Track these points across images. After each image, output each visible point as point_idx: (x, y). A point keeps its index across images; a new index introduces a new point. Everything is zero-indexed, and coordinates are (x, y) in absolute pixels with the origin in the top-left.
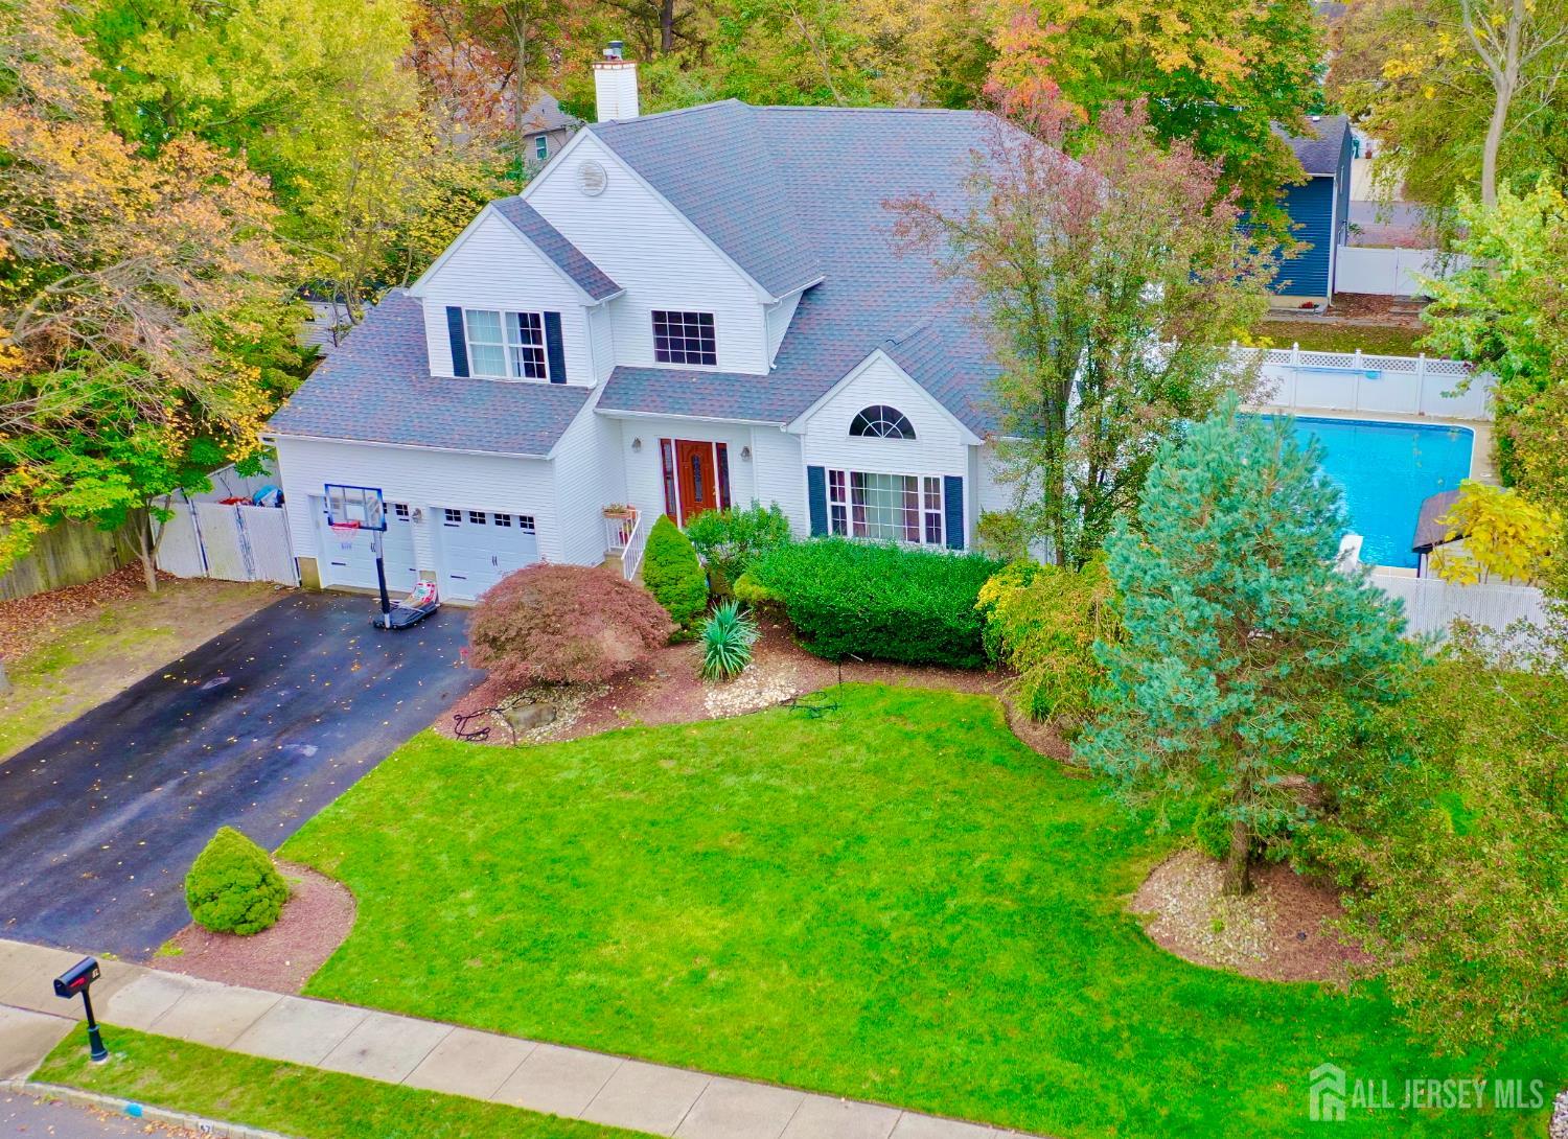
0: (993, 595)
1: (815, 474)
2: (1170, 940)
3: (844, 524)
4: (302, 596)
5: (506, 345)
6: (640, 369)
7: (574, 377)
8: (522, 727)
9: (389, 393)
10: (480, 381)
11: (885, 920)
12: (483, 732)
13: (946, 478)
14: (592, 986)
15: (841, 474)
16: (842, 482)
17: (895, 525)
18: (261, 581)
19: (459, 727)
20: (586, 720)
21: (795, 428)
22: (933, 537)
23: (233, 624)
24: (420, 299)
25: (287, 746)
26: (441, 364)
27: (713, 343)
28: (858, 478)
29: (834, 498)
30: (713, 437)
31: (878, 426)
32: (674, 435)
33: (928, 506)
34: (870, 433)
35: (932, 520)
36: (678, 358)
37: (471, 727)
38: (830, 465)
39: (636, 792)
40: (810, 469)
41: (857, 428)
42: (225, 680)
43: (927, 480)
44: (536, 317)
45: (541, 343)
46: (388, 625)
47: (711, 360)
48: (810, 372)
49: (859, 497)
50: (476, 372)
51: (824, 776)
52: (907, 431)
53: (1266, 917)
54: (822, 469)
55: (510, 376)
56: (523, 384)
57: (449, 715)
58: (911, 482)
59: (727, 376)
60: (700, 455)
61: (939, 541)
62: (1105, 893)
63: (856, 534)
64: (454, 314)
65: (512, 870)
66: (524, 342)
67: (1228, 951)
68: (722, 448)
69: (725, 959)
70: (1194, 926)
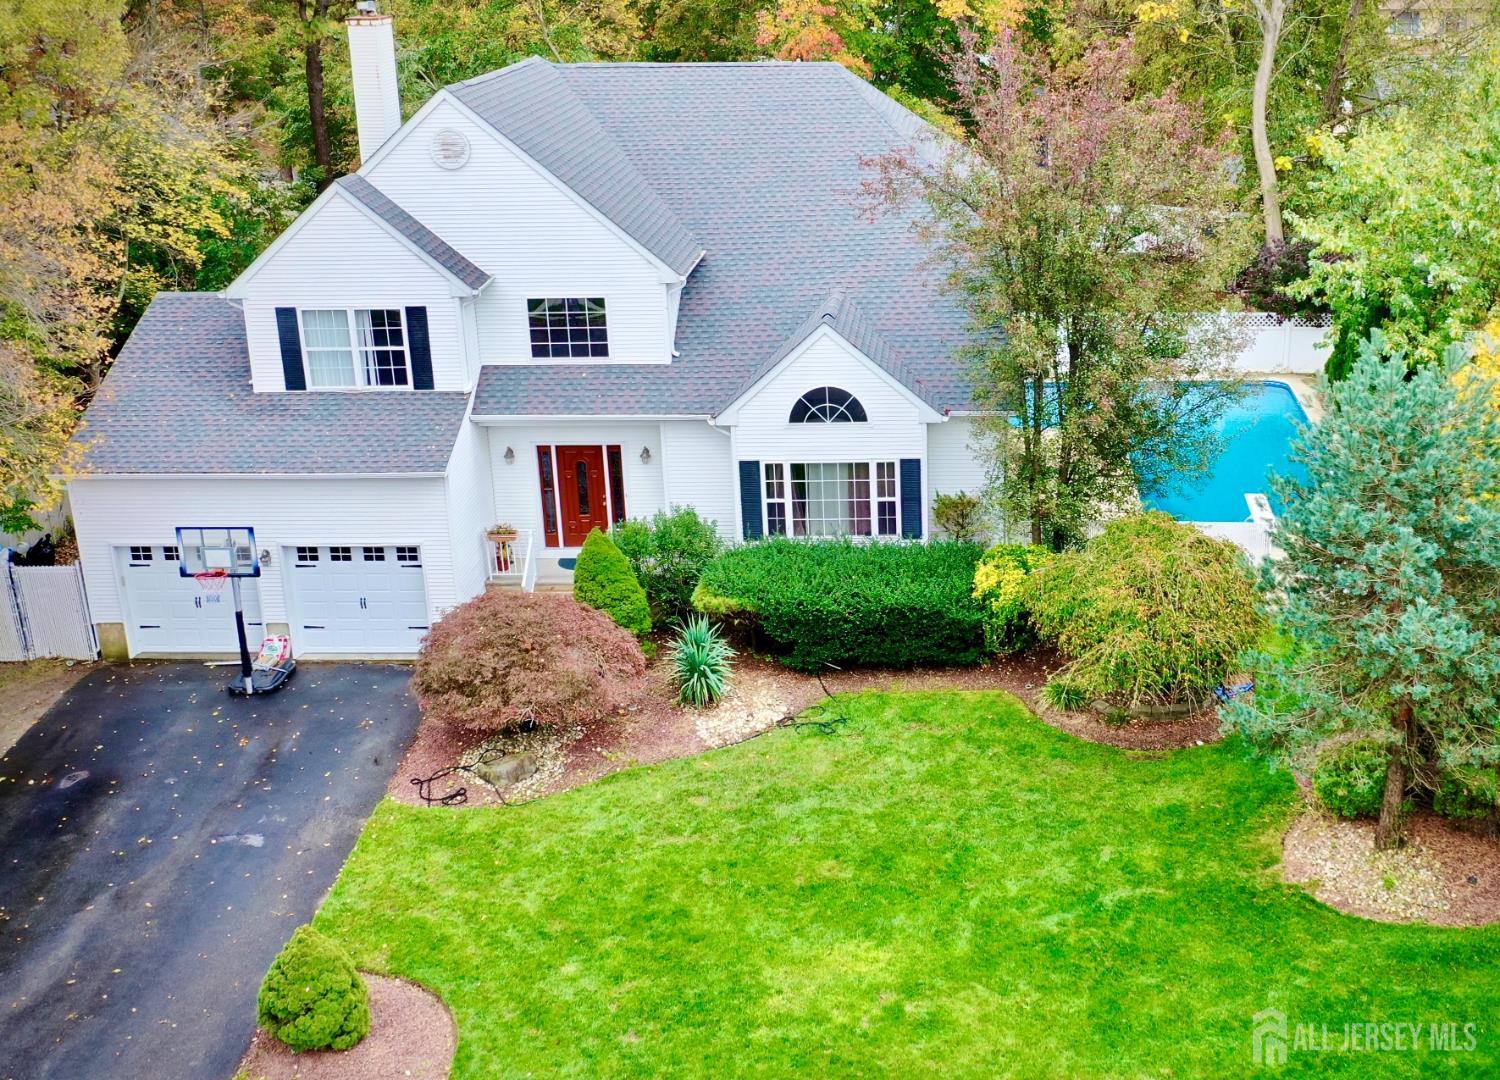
0: (993, 581)
1: (748, 470)
2: (1345, 904)
3: (783, 523)
4: (107, 671)
5: (356, 349)
6: (513, 367)
7: (443, 379)
8: (503, 782)
9: (207, 415)
10: (321, 394)
11: (1050, 924)
12: (458, 794)
13: (903, 462)
14: (785, 1040)
15: (780, 467)
16: (781, 476)
17: (842, 518)
18: (43, 659)
19: (425, 793)
20: (574, 766)
21: (722, 420)
22: (887, 527)
23: (42, 711)
24: (239, 301)
25: (222, 840)
26: (268, 375)
27: (604, 332)
28: (798, 470)
29: (770, 495)
30: (604, 440)
31: (823, 411)
32: (553, 440)
33: (881, 493)
34: (814, 418)
35: (886, 509)
36: (560, 352)
37: (439, 790)
38: (765, 459)
39: (685, 834)
40: (742, 464)
41: (799, 414)
42: (83, 775)
43: (880, 466)
44: (394, 315)
45: (401, 344)
46: (250, 691)
47: (602, 351)
48: (719, 357)
49: (800, 491)
50: (314, 384)
51: (882, 791)
52: (857, 413)
53: (1430, 867)
54: (757, 464)
55: (360, 385)
56: (379, 394)
57: (403, 779)
58: (862, 468)
59: (622, 368)
60: (585, 460)
61: (893, 531)
62: (1254, 868)
63: (796, 532)
64: (286, 318)
65: (604, 935)
66: (376, 344)
67: (1408, 906)
68: (615, 452)
69: (911, 989)
70: (1361, 886)
